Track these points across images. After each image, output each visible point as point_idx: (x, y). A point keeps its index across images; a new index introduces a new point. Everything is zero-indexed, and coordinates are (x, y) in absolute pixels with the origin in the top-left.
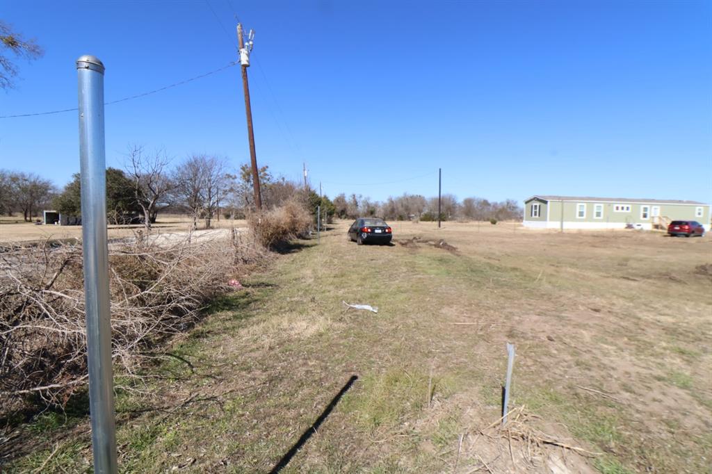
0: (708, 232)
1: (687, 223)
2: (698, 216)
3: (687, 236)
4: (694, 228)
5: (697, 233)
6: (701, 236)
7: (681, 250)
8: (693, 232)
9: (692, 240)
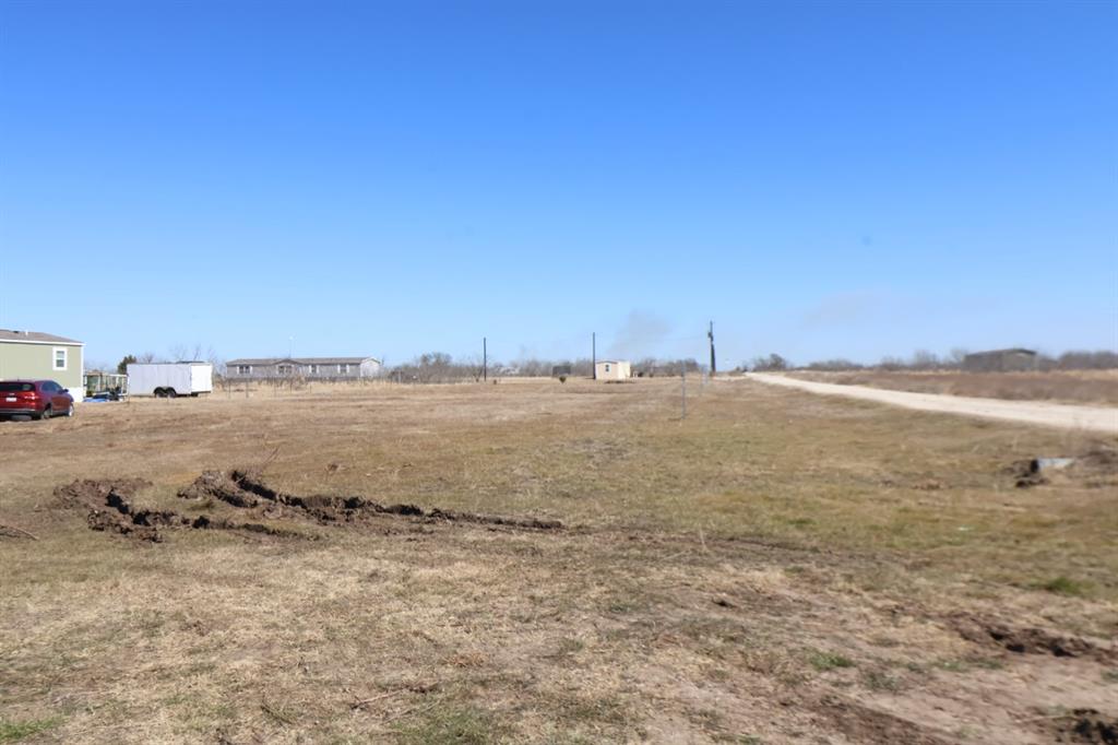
0: (80, 406)
1: (33, 386)
2: (55, 368)
3: (36, 417)
4: (49, 396)
5: (55, 408)
6: (66, 414)
7: (21, 453)
8: (48, 407)
9: (48, 426)
